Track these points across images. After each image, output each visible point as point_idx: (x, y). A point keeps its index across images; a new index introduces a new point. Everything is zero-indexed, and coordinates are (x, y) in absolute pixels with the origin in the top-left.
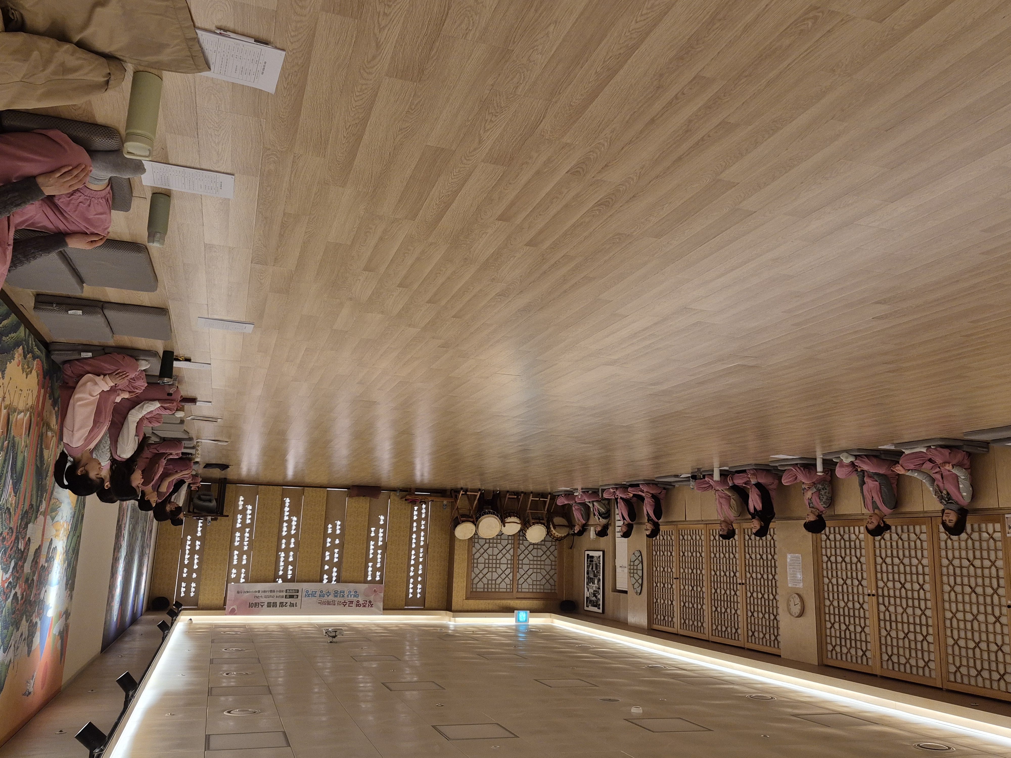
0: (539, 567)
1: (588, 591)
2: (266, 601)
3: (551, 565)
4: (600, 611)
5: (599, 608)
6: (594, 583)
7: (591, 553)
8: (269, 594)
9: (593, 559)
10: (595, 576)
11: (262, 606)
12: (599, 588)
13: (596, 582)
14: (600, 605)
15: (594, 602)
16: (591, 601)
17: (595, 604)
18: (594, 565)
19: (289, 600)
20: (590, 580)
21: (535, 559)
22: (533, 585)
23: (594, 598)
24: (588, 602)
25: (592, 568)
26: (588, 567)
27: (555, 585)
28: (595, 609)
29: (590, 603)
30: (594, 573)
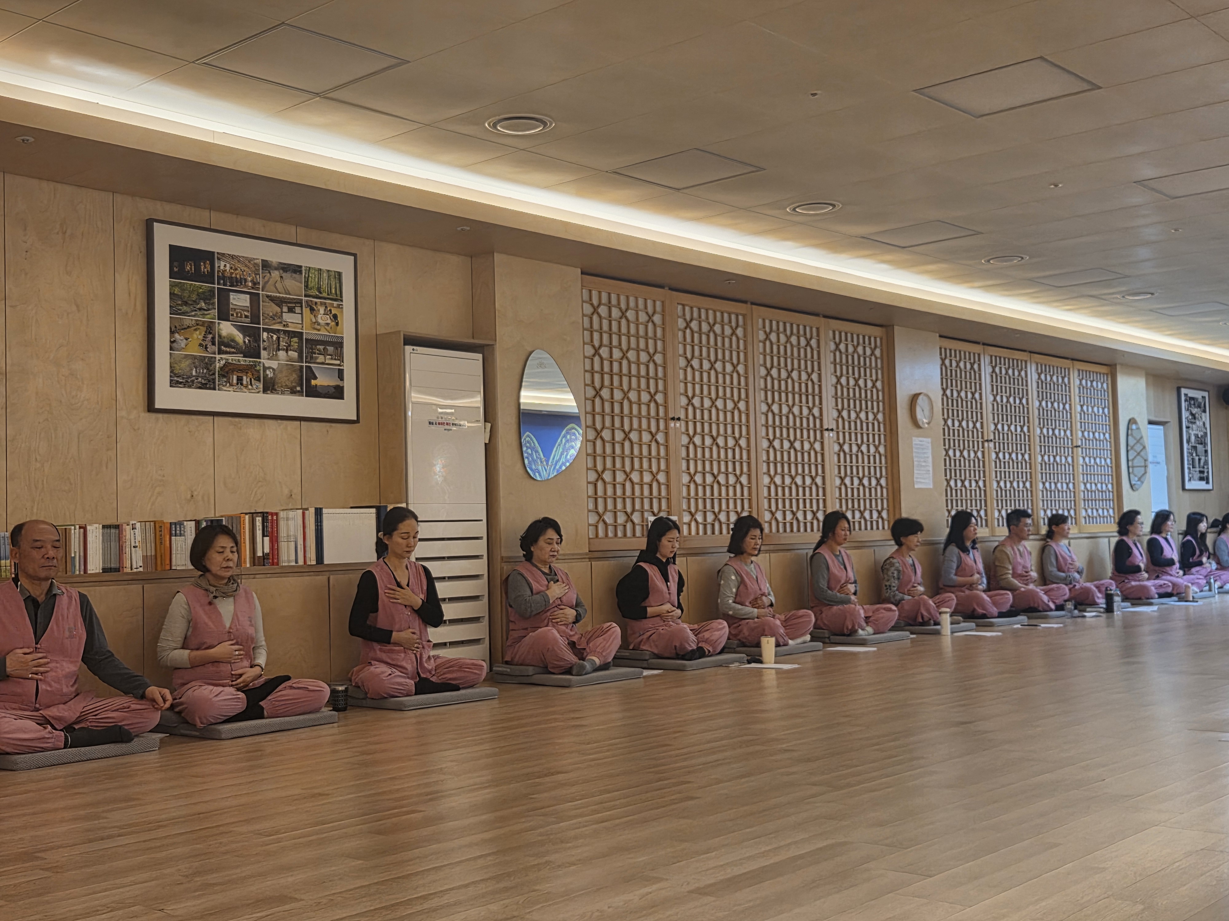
1: (1204, 424)
4: (1183, 391)
5: (1186, 395)
7: (1202, 485)
9: (1199, 475)
10: (1195, 448)
12: (1188, 427)
13: (1193, 438)
14: (1186, 401)
15: (1194, 404)
16: (1199, 407)
17: (1192, 402)
18: (1197, 465)
20: (1201, 441)
23: (1195, 411)
24: (1203, 404)
25: (1200, 460)
26: (1206, 463)
28: (1192, 393)
29: (1201, 403)
30: (1196, 453)
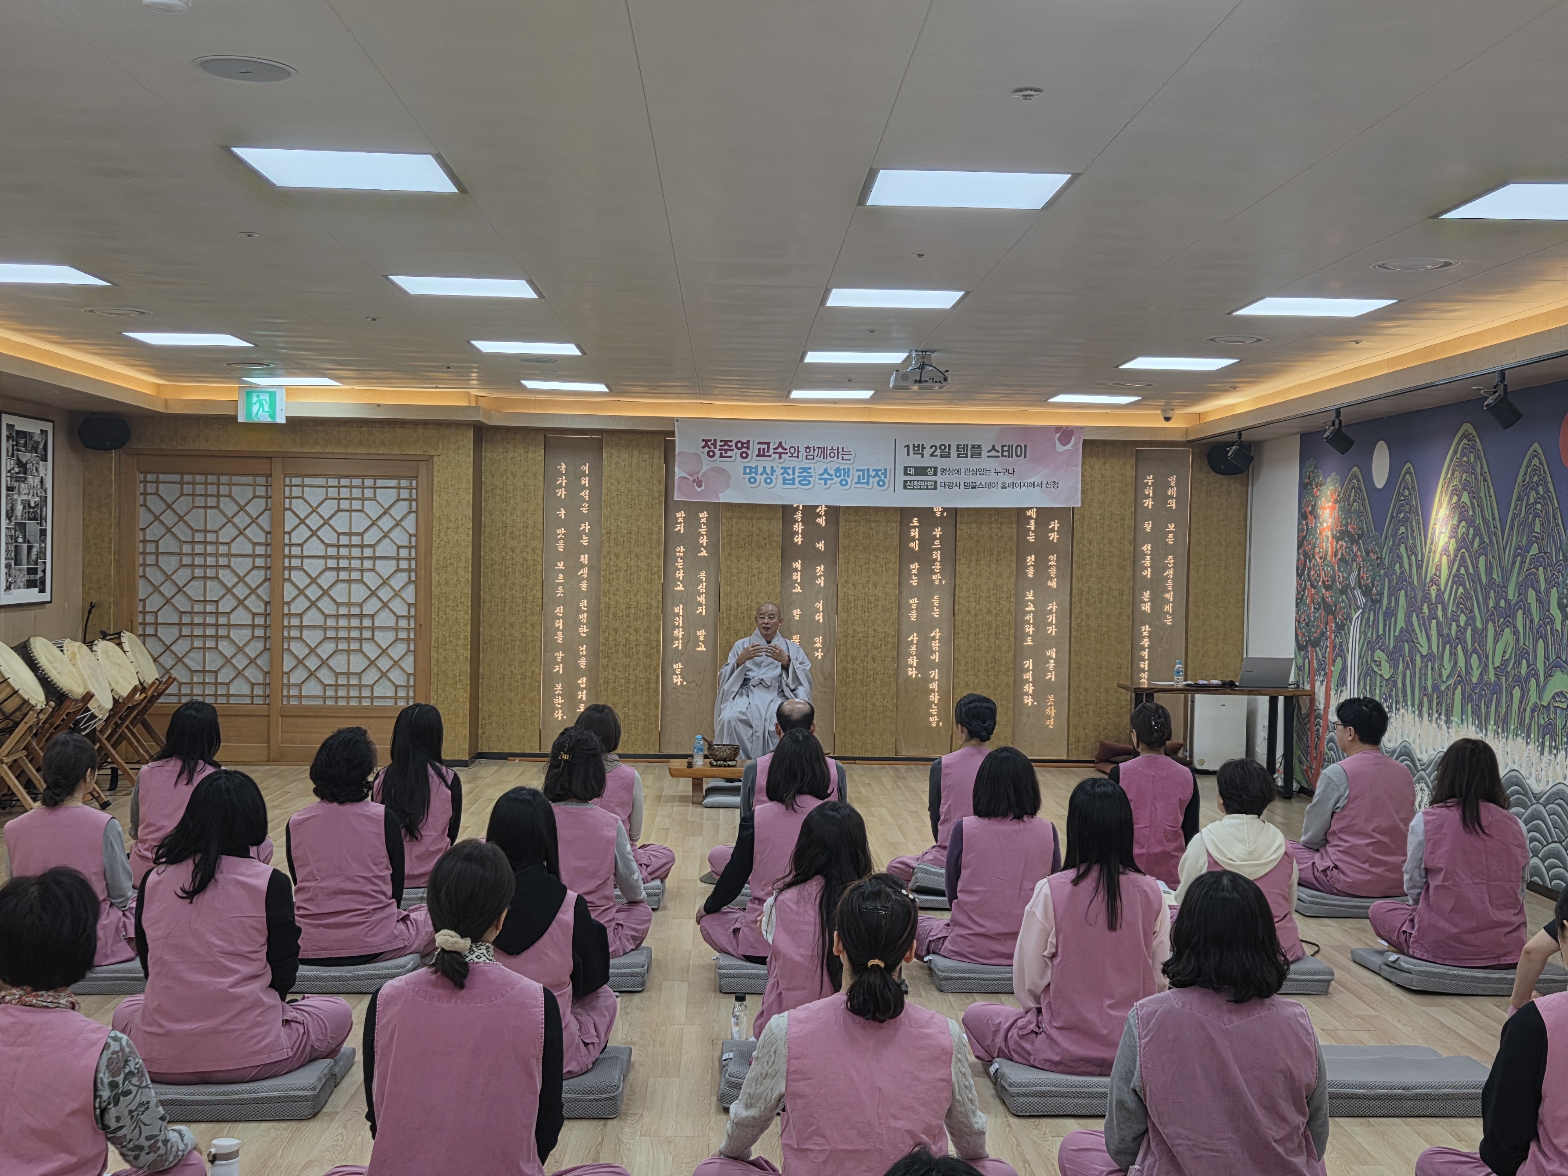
0: (199, 549)
1: (42, 479)
2: (984, 462)
3: (157, 554)
5: (10, 427)
6: (26, 504)
7: (33, 595)
8: (978, 479)
9: (27, 577)
10: (22, 527)
11: (994, 448)
12: (10, 489)
13: (19, 508)
14: (8, 438)
15: (25, 445)
16: (35, 449)
17: (22, 441)
18: (25, 561)
19: (927, 461)
20: (35, 513)
21: (210, 572)
22: (218, 496)
23: (25, 457)
24: (41, 446)
25: (30, 548)
26: (42, 553)
27: (145, 494)
28: (22, 424)
29: (37, 443)
30: (24, 537)
